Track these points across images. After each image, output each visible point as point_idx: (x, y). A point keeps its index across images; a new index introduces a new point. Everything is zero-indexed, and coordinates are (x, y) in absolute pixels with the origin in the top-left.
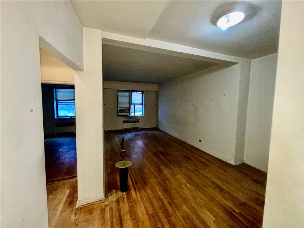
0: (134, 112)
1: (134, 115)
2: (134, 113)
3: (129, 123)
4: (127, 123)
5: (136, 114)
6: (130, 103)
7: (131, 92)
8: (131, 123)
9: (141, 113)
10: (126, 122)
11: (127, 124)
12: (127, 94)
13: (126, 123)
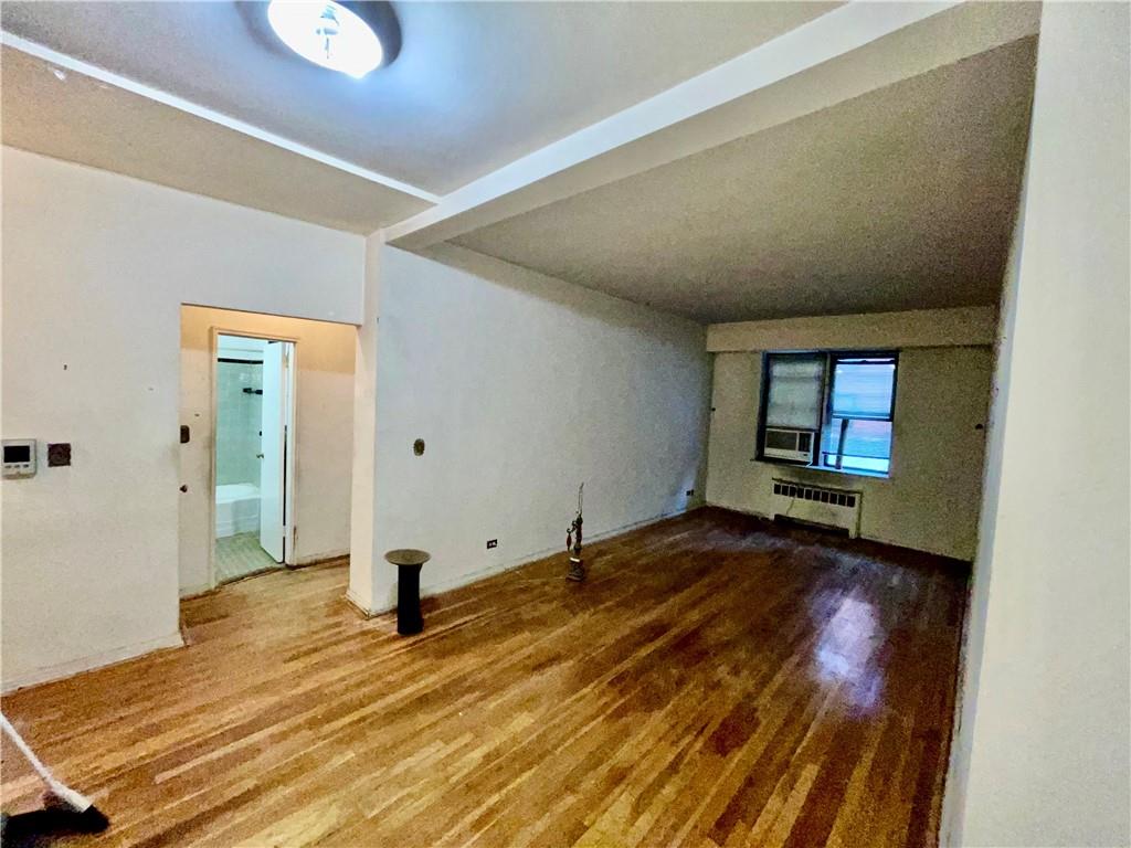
0: (840, 453)
1: (838, 466)
2: (839, 460)
3: (800, 496)
4: (792, 494)
5: (847, 461)
6: (825, 408)
7: (831, 358)
8: (808, 497)
9: (882, 465)
10: (785, 489)
11: (787, 498)
12: (813, 369)
13: (785, 493)
